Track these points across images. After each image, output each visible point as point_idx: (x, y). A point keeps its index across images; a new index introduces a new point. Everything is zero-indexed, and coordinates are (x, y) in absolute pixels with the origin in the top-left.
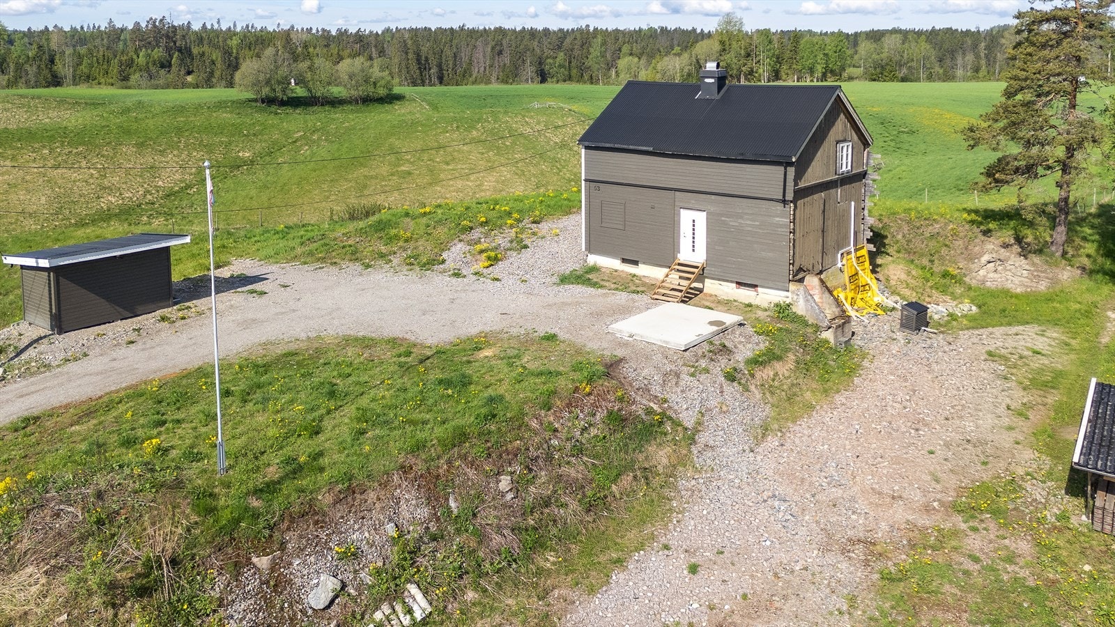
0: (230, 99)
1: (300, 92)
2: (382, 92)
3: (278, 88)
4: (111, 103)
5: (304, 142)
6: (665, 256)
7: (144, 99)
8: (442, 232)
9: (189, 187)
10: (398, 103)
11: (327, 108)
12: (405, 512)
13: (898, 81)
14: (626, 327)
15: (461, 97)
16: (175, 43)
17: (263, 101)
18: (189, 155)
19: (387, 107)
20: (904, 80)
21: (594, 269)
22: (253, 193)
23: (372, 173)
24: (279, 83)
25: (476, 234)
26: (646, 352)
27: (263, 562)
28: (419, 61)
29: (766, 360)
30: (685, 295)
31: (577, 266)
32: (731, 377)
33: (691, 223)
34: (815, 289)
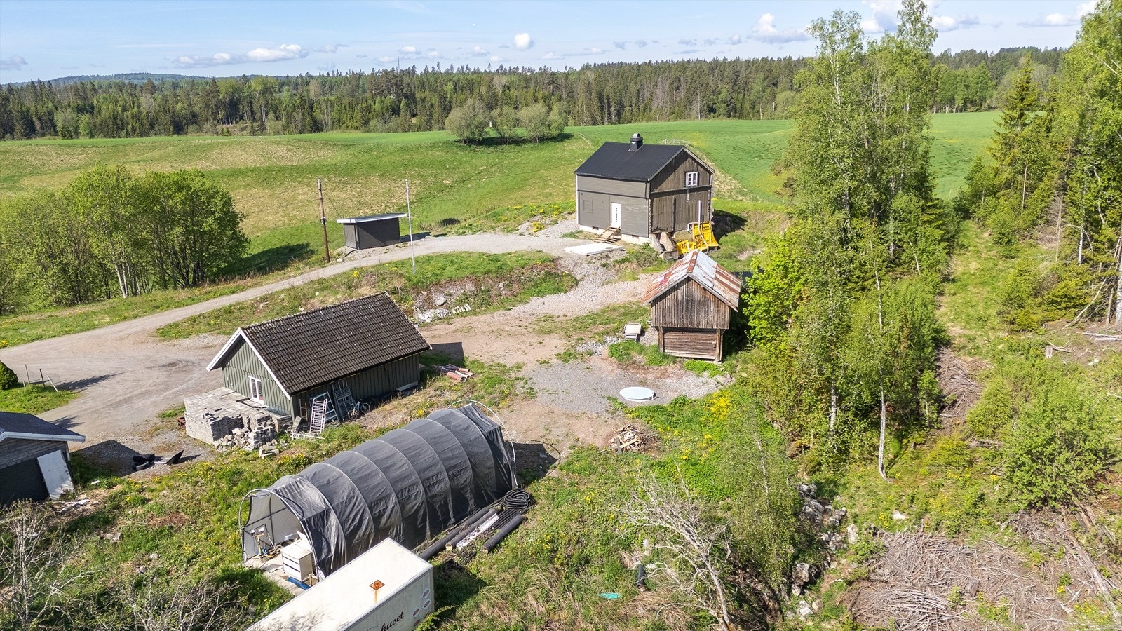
0: (441, 140)
1: (493, 134)
2: (554, 132)
3: (476, 131)
4: (358, 145)
5: (485, 173)
6: (606, 226)
7: (382, 141)
8: (521, 218)
9: (411, 203)
10: (568, 141)
11: (513, 146)
12: (467, 288)
14: (568, 250)
15: (620, 134)
16: (402, 90)
17: (465, 142)
19: (558, 144)
21: (581, 232)
23: (527, 194)
25: (536, 218)
26: (570, 256)
27: (425, 293)
28: (601, 100)
29: (622, 261)
30: (609, 241)
31: (574, 231)
32: (603, 266)
33: (616, 209)
34: (664, 238)
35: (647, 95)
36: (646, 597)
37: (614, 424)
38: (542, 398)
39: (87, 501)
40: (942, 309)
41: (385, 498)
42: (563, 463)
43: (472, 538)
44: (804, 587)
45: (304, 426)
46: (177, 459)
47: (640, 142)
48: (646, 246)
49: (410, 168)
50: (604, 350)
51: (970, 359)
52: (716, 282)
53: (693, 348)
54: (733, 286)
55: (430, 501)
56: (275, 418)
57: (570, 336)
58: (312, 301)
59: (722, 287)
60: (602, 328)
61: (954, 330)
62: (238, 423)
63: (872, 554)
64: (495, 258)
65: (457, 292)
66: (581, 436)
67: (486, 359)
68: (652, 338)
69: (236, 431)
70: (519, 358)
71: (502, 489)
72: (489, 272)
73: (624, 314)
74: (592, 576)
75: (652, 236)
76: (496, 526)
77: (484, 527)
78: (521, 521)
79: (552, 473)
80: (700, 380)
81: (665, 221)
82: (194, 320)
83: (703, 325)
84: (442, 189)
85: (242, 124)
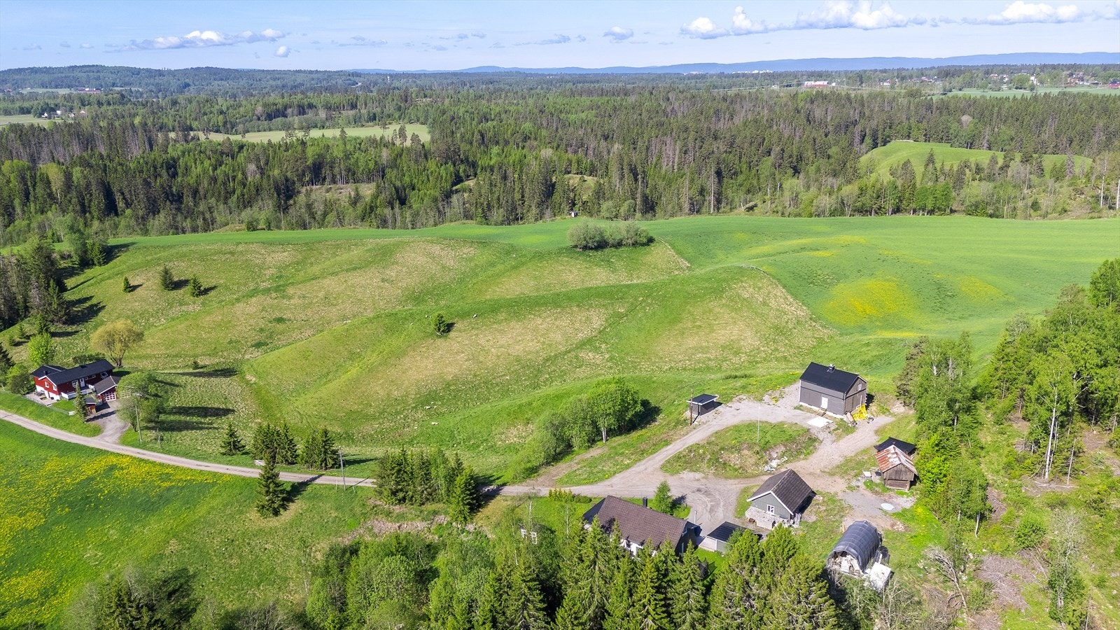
5: (645, 304)
8: (762, 391)
10: (652, 244)
12: (782, 448)
14: (811, 421)
17: (582, 248)
18: (599, 311)
21: (803, 406)
22: (636, 333)
23: (685, 327)
24: (589, 237)
25: (770, 392)
27: (768, 452)
29: (837, 430)
30: (824, 416)
31: (798, 405)
32: (830, 433)
33: (825, 400)
34: (848, 415)
37: (891, 520)
38: (856, 508)
42: (885, 536)
45: (794, 523)
48: (843, 419)
49: (592, 298)
50: (862, 485)
53: (899, 486)
56: (785, 520)
57: (843, 477)
58: (723, 456)
60: (853, 472)
61: (990, 477)
62: (775, 522)
63: (979, 562)
64: (781, 429)
65: (779, 451)
66: (882, 525)
67: (821, 490)
68: (876, 478)
69: (775, 525)
70: (833, 489)
72: (788, 439)
73: (857, 464)
74: (913, 570)
75: (844, 416)
76: (883, 557)
77: (880, 557)
78: (890, 555)
79: (884, 539)
81: (849, 407)
82: (670, 462)
83: (903, 479)
84: (621, 316)
85: (327, 186)
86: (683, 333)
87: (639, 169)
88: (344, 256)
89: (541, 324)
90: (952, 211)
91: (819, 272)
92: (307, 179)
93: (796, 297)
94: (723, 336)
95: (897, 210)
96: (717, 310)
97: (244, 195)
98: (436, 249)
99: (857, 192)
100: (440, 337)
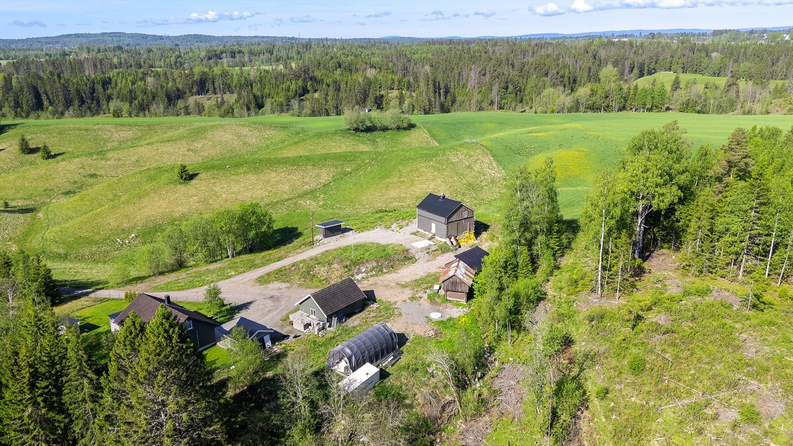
0: (340, 128)
1: (369, 125)
2: (406, 124)
3: (360, 125)
5: (369, 165)
7: (305, 126)
9: (330, 182)
10: (413, 129)
11: (381, 132)
12: (374, 264)
13: (696, 112)
14: (413, 244)
15: (445, 124)
16: (309, 75)
17: (354, 130)
18: (330, 169)
19: (408, 131)
20: (699, 112)
21: (419, 232)
22: (352, 187)
23: (391, 181)
24: (361, 122)
26: (414, 248)
27: (358, 267)
28: (434, 85)
29: (435, 251)
30: (430, 239)
31: (415, 231)
32: (427, 253)
33: (433, 226)
34: (453, 240)
35: (465, 76)
36: (433, 380)
37: (428, 327)
38: (404, 316)
39: (277, 349)
40: (550, 283)
41: (365, 352)
42: (411, 341)
43: (386, 363)
44: (479, 379)
45: (330, 326)
46: (296, 337)
47: (444, 197)
48: (445, 242)
49: (328, 160)
50: (425, 296)
51: (550, 305)
52: (465, 275)
53: (457, 298)
54: (471, 276)
55: (375, 352)
56: (321, 323)
57: (413, 289)
58: (315, 269)
59: (467, 277)
60: (425, 286)
61: (551, 293)
62: (310, 325)
63: (500, 370)
64: (384, 248)
65: (370, 266)
66: (417, 331)
67: (383, 299)
68: (442, 292)
69: (310, 327)
70: (396, 299)
71: (394, 349)
72: (382, 257)
73: (435, 279)
74: (418, 374)
75: (448, 239)
76: (393, 359)
77: (389, 360)
78: (400, 358)
79: (408, 344)
80: (459, 310)
81: (454, 232)
82: (268, 274)
83: (460, 290)
84: (346, 174)
85: (208, 96)
86: (388, 186)
87: (442, 85)
88: (170, 134)
89: (274, 178)
90: (668, 109)
91: (528, 146)
92: (195, 90)
93: (499, 162)
94: (420, 189)
95: (623, 108)
96: (423, 169)
97: (144, 100)
98: (246, 130)
99: (589, 92)
100: (182, 183)
